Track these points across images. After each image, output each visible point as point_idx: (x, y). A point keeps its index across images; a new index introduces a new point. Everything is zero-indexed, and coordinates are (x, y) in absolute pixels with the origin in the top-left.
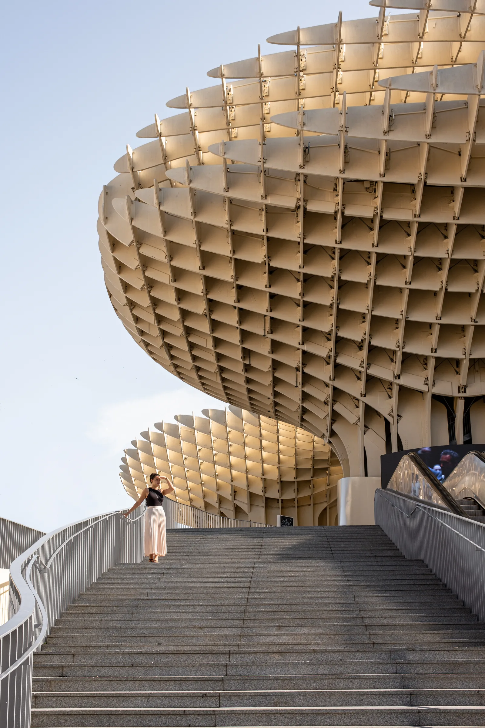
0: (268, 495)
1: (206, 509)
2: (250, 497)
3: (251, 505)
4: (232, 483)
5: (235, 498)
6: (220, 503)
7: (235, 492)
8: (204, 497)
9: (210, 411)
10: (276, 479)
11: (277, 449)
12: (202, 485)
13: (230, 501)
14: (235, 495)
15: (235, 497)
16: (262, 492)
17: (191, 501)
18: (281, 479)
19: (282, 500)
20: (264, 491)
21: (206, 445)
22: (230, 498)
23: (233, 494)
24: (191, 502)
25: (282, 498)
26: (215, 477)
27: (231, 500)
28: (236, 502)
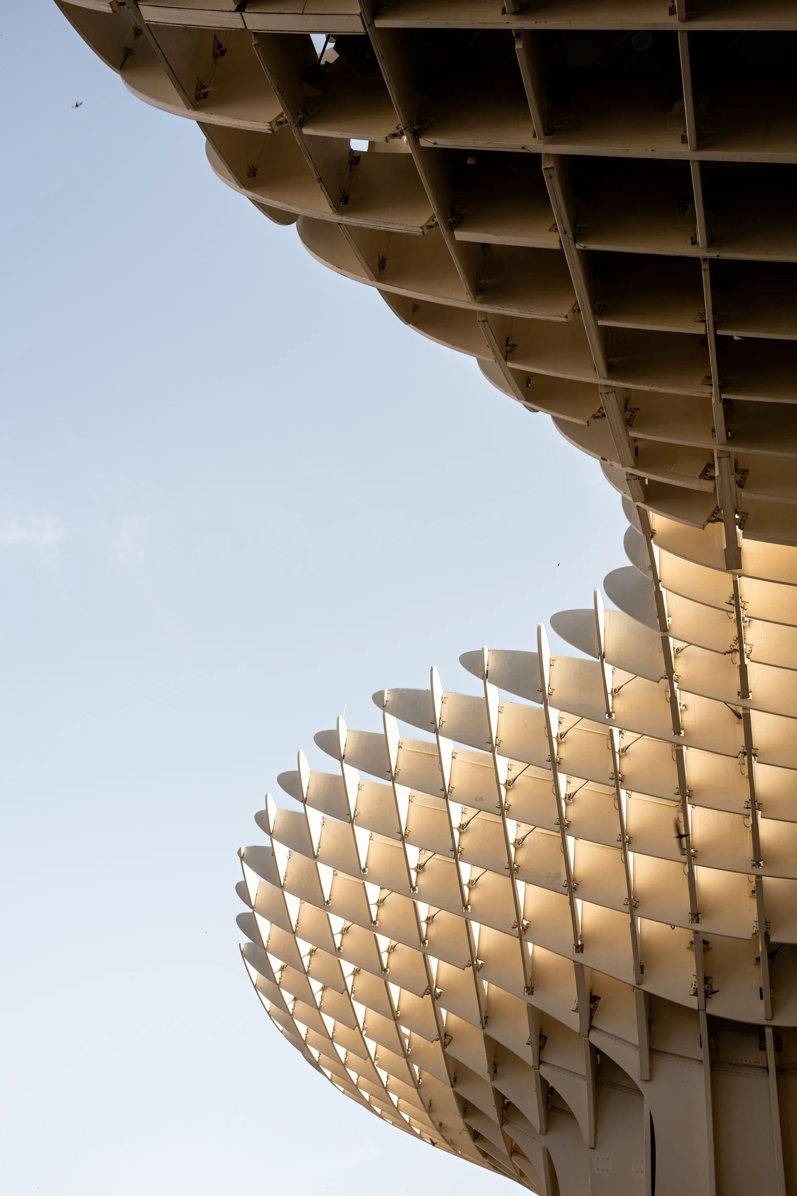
0: (717, 1009)
1: (495, 1071)
2: (650, 1021)
3: (652, 1051)
4: (579, 958)
5: (595, 1024)
6: (541, 1048)
7: (594, 999)
8: (485, 1020)
9: (486, 654)
10: (749, 936)
11: (748, 796)
12: (477, 969)
13: (575, 1032)
14: (592, 1011)
15: (591, 1018)
16: (695, 994)
17: (447, 1041)
18: (767, 936)
19: (778, 1032)
20: (701, 993)
21: (482, 799)
22: (574, 1022)
23: (587, 1005)
24: (444, 1046)
25: (778, 1022)
26: (517, 934)
27: (577, 1030)
28: (596, 1039)
